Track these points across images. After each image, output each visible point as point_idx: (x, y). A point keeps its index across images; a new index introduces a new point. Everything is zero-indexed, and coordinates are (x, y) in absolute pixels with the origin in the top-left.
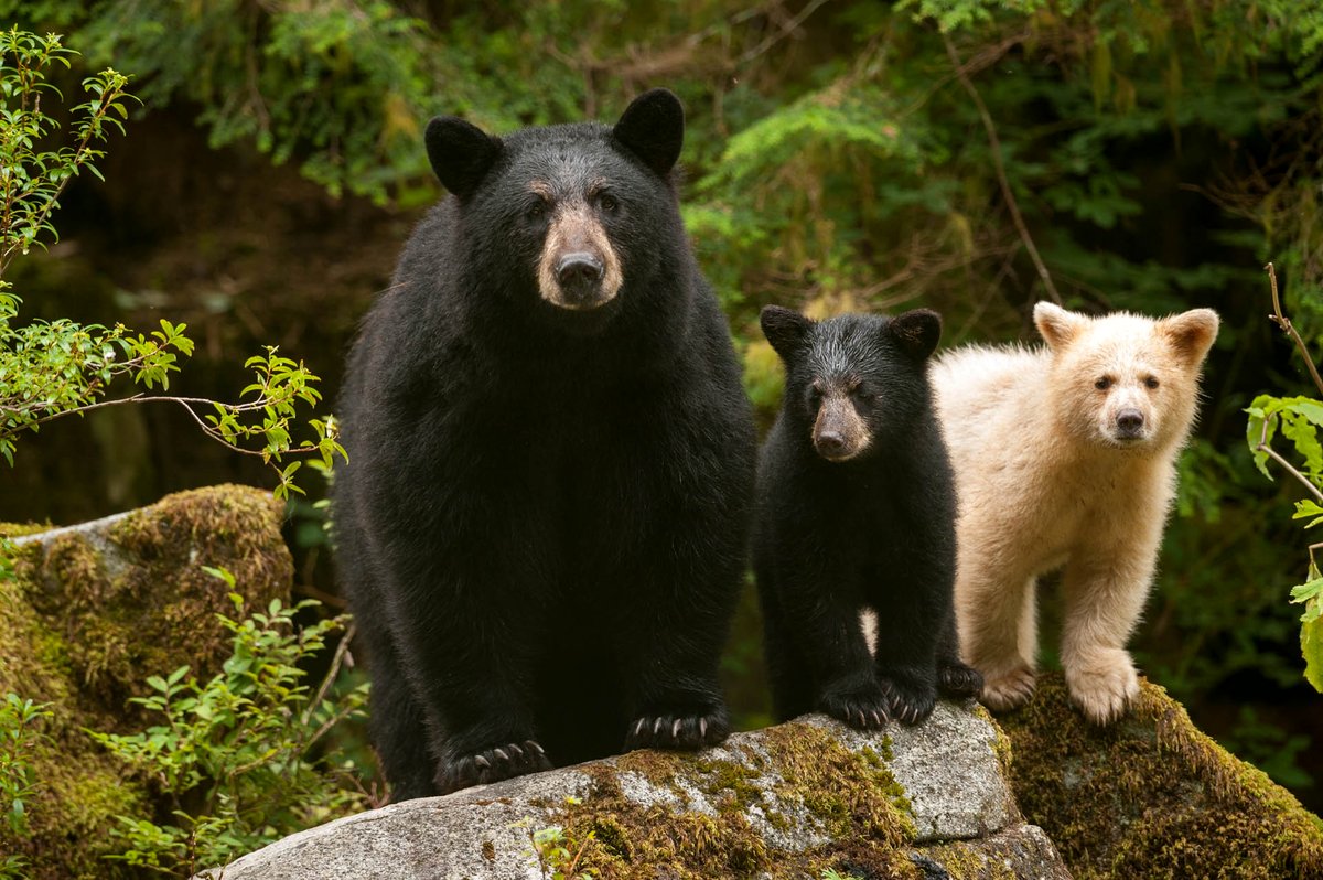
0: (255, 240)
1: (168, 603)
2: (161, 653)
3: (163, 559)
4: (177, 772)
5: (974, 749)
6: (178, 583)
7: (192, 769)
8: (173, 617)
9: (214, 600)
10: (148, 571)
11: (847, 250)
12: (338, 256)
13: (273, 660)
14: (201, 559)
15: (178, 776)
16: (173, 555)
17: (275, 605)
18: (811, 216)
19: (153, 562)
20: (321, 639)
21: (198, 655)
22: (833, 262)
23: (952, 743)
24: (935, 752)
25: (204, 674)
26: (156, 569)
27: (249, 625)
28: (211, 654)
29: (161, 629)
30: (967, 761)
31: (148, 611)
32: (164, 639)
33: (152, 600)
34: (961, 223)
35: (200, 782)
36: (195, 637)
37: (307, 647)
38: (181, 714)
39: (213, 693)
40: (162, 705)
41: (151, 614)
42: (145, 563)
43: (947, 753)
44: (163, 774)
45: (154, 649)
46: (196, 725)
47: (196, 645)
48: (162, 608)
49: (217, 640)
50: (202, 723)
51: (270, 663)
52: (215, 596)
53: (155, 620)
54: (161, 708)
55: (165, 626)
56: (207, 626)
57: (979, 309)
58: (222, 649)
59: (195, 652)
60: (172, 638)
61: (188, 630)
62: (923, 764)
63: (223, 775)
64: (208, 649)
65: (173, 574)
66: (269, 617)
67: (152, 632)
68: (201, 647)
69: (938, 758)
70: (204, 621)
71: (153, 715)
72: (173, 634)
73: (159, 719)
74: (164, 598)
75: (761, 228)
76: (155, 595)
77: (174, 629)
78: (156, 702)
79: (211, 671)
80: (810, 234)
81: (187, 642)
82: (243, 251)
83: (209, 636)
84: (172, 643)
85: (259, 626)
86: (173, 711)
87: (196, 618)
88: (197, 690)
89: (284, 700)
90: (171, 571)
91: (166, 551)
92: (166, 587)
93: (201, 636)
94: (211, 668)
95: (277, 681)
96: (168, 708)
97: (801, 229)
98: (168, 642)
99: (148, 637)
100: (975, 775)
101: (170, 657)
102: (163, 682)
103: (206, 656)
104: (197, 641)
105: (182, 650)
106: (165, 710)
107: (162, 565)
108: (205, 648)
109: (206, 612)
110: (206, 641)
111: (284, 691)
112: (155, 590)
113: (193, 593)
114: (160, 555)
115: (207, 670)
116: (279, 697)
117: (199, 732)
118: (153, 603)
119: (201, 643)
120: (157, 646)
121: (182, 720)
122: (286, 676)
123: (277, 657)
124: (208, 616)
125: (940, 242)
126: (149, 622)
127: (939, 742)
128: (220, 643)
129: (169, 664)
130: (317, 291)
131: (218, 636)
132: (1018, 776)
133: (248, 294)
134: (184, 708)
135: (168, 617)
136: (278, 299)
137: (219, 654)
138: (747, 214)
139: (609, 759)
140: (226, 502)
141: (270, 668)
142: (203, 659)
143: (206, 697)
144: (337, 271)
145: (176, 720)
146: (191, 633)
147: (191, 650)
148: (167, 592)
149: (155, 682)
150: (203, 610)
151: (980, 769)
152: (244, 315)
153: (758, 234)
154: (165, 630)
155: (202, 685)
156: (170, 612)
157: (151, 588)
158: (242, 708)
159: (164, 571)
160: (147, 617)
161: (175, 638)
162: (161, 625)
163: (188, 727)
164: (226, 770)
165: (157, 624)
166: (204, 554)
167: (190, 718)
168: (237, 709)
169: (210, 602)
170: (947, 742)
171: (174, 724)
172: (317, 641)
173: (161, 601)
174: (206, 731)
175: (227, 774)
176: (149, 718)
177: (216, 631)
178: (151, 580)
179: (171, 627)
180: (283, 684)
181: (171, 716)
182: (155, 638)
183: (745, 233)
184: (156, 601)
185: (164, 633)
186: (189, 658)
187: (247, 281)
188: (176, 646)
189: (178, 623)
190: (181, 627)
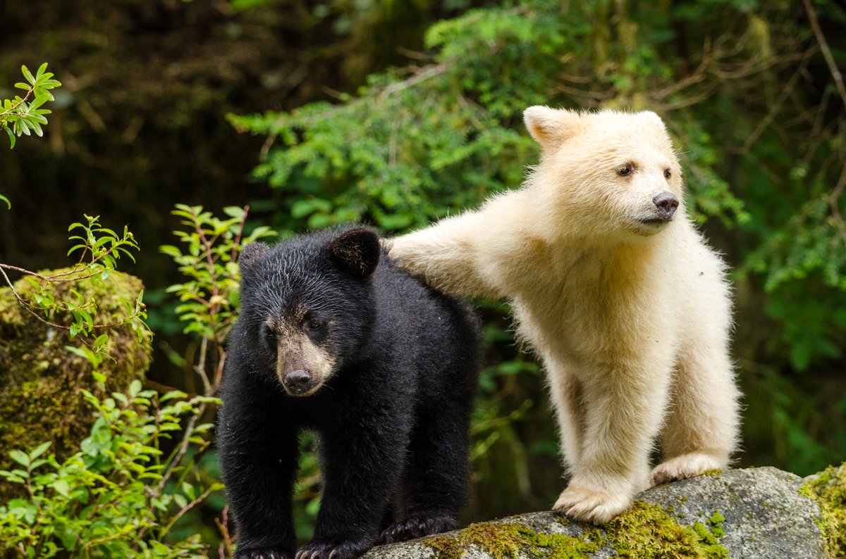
0: (96, 39)
1: (27, 380)
2: (19, 430)
3: (22, 339)
4: (34, 543)
5: (801, 526)
6: (35, 362)
7: (49, 540)
8: (31, 395)
9: (70, 378)
10: (7, 350)
11: (647, 51)
12: (176, 55)
13: (131, 439)
14: (59, 338)
15: (35, 547)
16: (31, 335)
17: (135, 387)
18: (616, 19)
19: (11, 341)
20: (177, 420)
21: (54, 431)
22: (630, 65)
23: (779, 520)
24: (764, 529)
25: (62, 450)
26: (15, 348)
27: (109, 403)
28: (67, 429)
29: (19, 405)
30: (794, 538)
31: (7, 388)
32: (22, 415)
33: (11, 377)
34: (760, 27)
35: (58, 553)
36: (52, 413)
37: (164, 428)
38: (41, 488)
39: (70, 469)
40: (24, 478)
41: (10, 391)
42: (5, 342)
43: (774, 530)
44: (21, 545)
45: (12, 424)
46: (55, 498)
47: (52, 421)
48: (19, 384)
49: (72, 417)
50: (59, 498)
51: (128, 442)
52: (71, 374)
53: (13, 397)
54: (22, 481)
55: (23, 402)
56: (64, 403)
57: (775, 108)
58: (78, 425)
59: (52, 427)
60: (30, 414)
61: (45, 407)
62: (750, 540)
63: (78, 546)
64: (64, 424)
65: (31, 353)
66: (129, 397)
67: (10, 409)
68: (58, 423)
69: (765, 535)
70: (61, 399)
71: (11, 487)
72: (30, 411)
73: (19, 491)
74: (22, 376)
75: (563, 33)
76: (13, 373)
77: (32, 406)
78: (18, 476)
79: (67, 446)
80: (614, 36)
81: (44, 419)
82: (86, 49)
83: (65, 412)
84: (30, 419)
85: (118, 405)
86: (33, 484)
87: (53, 395)
88: (56, 465)
89: (140, 477)
90: (29, 350)
91: (26, 332)
92: (23, 366)
93: (58, 413)
94: (67, 443)
95: (134, 458)
96: (29, 481)
97: (606, 32)
98: (26, 418)
99: (7, 412)
100: (801, 551)
101: (28, 432)
102: (25, 456)
103: (63, 431)
104: (53, 417)
105: (39, 425)
106: (26, 483)
107: (20, 344)
108: (61, 423)
109: (63, 390)
110: (62, 417)
111: (140, 469)
112: (14, 369)
113: (51, 372)
114: (19, 335)
115: (63, 445)
116: (134, 474)
117: (57, 505)
118: (13, 382)
119: (58, 419)
120: (16, 421)
121: (42, 494)
122: (142, 454)
123: (132, 435)
124: (64, 394)
125: (739, 47)
126: (7, 398)
127: (767, 519)
128: (76, 419)
129: (27, 438)
130: (156, 89)
131: (73, 412)
132: (843, 553)
133: (89, 91)
134: (45, 483)
135: (26, 394)
136: (119, 96)
137: (75, 430)
138: (549, 19)
139: (451, 533)
140: (82, 285)
141: (127, 446)
142: (59, 435)
143: (63, 473)
144: (174, 70)
145: (36, 494)
146: (48, 409)
147: (48, 426)
148: (25, 370)
149: (16, 455)
150: (59, 388)
151: (807, 545)
152: (85, 109)
153: (558, 39)
154: (23, 405)
155: (60, 460)
156: (27, 389)
157: (10, 366)
158: (99, 484)
159: (22, 350)
160: (6, 393)
161: (33, 414)
162: (19, 402)
163: (47, 500)
164: (82, 541)
165: (15, 401)
166: (62, 334)
167: (49, 492)
168: (93, 484)
169: (67, 381)
170: (775, 519)
171: (34, 498)
172: (172, 422)
173: (19, 379)
174: (63, 505)
175: (82, 545)
176: (7, 490)
177: (72, 408)
178: (10, 358)
179: (29, 404)
180: (138, 461)
181: (32, 490)
182: (13, 414)
183: (546, 40)
184: (15, 379)
185: (21, 410)
186: (46, 434)
187: (88, 79)
188: (33, 423)
189: (36, 401)
190: (39, 403)
